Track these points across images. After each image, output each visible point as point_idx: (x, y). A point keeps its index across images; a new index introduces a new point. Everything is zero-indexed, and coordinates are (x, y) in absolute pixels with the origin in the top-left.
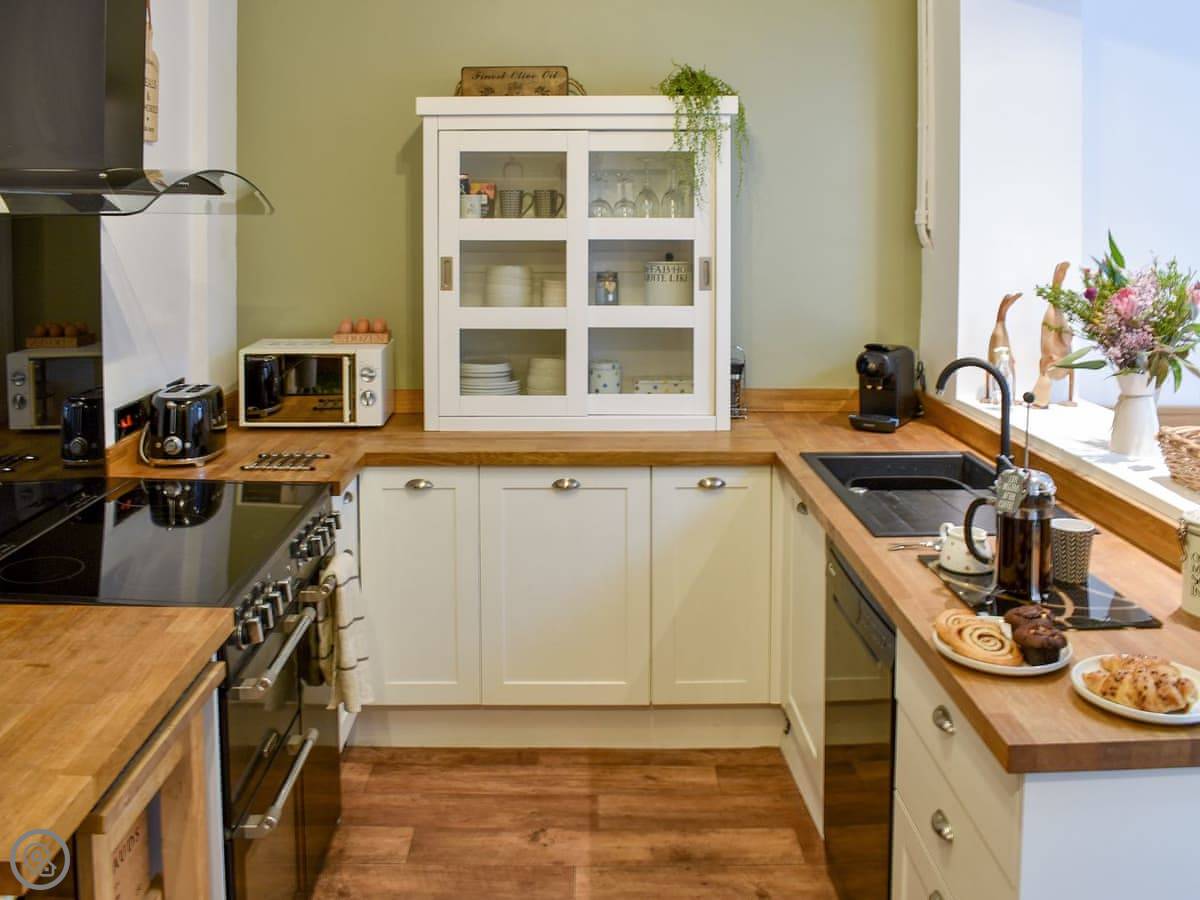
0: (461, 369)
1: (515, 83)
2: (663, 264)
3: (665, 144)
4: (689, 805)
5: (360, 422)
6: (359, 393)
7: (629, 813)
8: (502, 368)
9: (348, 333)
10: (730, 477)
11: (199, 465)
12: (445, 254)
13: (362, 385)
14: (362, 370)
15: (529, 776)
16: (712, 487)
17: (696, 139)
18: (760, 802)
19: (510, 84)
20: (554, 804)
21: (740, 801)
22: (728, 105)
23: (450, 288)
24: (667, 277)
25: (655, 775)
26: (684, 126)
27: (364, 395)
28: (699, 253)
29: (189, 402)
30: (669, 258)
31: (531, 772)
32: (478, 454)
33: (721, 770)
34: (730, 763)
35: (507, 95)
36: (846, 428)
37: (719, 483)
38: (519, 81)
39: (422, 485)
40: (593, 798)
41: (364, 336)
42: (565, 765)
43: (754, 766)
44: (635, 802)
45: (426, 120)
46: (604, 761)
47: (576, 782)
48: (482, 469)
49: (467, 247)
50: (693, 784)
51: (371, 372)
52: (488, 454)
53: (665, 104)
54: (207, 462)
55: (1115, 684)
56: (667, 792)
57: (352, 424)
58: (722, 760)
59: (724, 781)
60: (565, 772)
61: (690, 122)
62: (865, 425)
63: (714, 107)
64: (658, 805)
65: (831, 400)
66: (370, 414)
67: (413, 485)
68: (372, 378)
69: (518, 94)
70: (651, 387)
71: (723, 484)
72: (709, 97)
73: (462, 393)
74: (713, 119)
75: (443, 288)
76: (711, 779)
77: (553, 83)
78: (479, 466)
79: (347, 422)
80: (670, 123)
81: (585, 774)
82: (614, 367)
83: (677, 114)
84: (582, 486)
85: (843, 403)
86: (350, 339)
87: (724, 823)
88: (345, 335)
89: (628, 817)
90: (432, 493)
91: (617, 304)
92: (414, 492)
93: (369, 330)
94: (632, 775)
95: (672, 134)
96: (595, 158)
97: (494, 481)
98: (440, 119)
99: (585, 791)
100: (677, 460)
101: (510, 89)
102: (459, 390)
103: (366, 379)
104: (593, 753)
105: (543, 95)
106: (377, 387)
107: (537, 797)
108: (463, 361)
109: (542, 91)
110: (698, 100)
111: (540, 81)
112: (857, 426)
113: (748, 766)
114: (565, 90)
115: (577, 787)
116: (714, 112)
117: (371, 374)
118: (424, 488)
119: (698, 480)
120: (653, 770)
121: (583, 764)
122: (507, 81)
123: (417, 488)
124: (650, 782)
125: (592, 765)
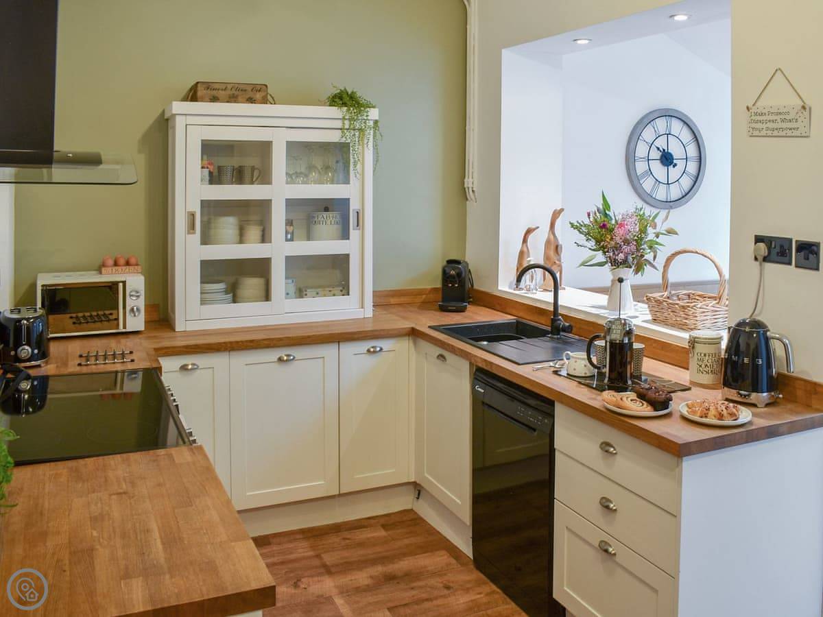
0: (201, 288)
1: (233, 94)
2: (325, 214)
3: (335, 137)
4: (378, 549)
5: (129, 329)
6: (128, 308)
7: (345, 560)
8: (221, 286)
9: (111, 266)
10: (386, 344)
11: (43, 365)
12: (190, 209)
13: (131, 303)
14: (131, 292)
15: (269, 552)
16: (375, 352)
17: (354, 135)
18: (418, 540)
19: (229, 95)
20: (297, 565)
21: (406, 541)
22: (374, 114)
23: (194, 233)
24: (329, 222)
25: (348, 537)
26: (347, 127)
27: (132, 310)
28: (354, 206)
30: (326, 209)
31: (270, 550)
32: (231, 343)
33: (384, 527)
34: (388, 522)
35: (228, 102)
36: (435, 310)
37: (378, 349)
38: (236, 93)
39: (190, 367)
40: (318, 556)
41: (124, 268)
42: (290, 542)
43: (403, 522)
44: (346, 554)
45: (177, 117)
46: (313, 534)
47: (302, 550)
48: (231, 353)
49: (205, 204)
50: (373, 537)
51: (137, 292)
52: (237, 342)
53: (335, 112)
54: (45, 363)
55: (706, 412)
56: (361, 544)
57: (124, 330)
58: (382, 521)
59: (390, 532)
60: (291, 545)
61: (351, 124)
62: (450, 308)
63: (366, 114)
64: (358, 553)
65: (416, 295)
66: (136, 322)
67: (183, 368)
68: (138, 296)
69: (235, 102)
70: (315, 293)
71: (381, 349)
72: (362, 109)
73: (201, 304)
74: (365, 123)
75: (189, 233)
76: (382, 533)
77: (258, 96)
78: (229, 351)
79: (121, 329)
80: (338, 124)
81: (305, 544)
82: (293, 281)
83: (344, 119)
84: (296, 358)
85: (424, 296)
86: (114, 271)
87: (404, 555)
88: (110, 268)
89: (346, 563)
90: (198, 372)
91: (293, 241)
92: (185, 372)
93: (128, 263)
94: (334, 539)
95: (340, 131)
96: (290, 145)
97: (239, 360)
98: (188, 117)
99: (311, 553)
100: (356, 336)
101: (230, 97)
102: (199, 302)
103: (134, 298)
104: (302, 531)
105: (252, 103)
106: (141, 303)
107: (283, 563)
108: (202, 282)
109: (251, 100)
110: (355, 111)
111: (250, 94)
112: (443, 309)
113: (400, 522)
114: (264, 101)
115: (304, 552)
116: (365, 118)
117: (138, 294)
118: (191, 369)
119: (366, 349)
120: (346, 534)
121: (300, 539)
122: (229, 92)
123: (187, 369)
124: (348, 541)
125: (307, 538)
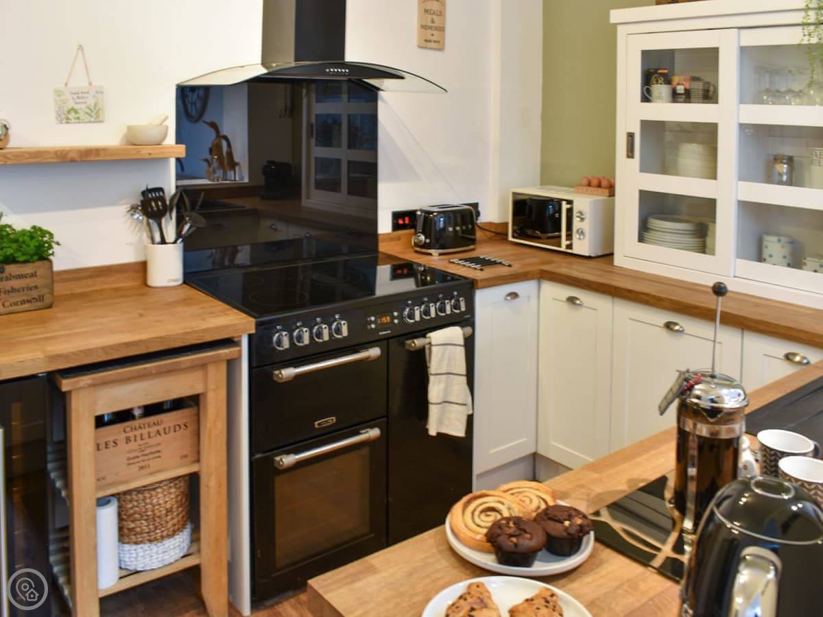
5: (575, 250)
6: (575, 229)
9: (585, 186)
11: (434, 254)
12: (629, 130)
13: (576, 223)
14: (577, 213)
23: (633, 157)
27: (578, 231)
29: (435, 214)
37: (805, 361)
39: (578, 302)
41: (593, 189)
45: (618, 27)
48: (615, 299)
49: (645, 125)
51: (582, 215)
54: (440, 254)
57: (569, 251)
67: (571, 300)
68: (583, 219)
70: (818, 265)
71: (808, 362)
73: (638, 241)
75: (628, 157)
78: (613, 296)
82: (780, 241)
84: (685, 332)
86: (582, 190)
90: (581, 310)
92: (568, 305)
93: (599, 186)
96: (745, 51)
98: (628, 25)
102: (637, 238)
103: (579, 219)
106: (587, 226)
118: (578, 304)
123: (572, 303)
